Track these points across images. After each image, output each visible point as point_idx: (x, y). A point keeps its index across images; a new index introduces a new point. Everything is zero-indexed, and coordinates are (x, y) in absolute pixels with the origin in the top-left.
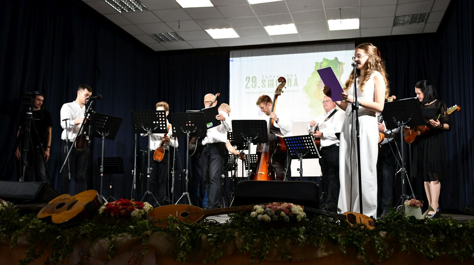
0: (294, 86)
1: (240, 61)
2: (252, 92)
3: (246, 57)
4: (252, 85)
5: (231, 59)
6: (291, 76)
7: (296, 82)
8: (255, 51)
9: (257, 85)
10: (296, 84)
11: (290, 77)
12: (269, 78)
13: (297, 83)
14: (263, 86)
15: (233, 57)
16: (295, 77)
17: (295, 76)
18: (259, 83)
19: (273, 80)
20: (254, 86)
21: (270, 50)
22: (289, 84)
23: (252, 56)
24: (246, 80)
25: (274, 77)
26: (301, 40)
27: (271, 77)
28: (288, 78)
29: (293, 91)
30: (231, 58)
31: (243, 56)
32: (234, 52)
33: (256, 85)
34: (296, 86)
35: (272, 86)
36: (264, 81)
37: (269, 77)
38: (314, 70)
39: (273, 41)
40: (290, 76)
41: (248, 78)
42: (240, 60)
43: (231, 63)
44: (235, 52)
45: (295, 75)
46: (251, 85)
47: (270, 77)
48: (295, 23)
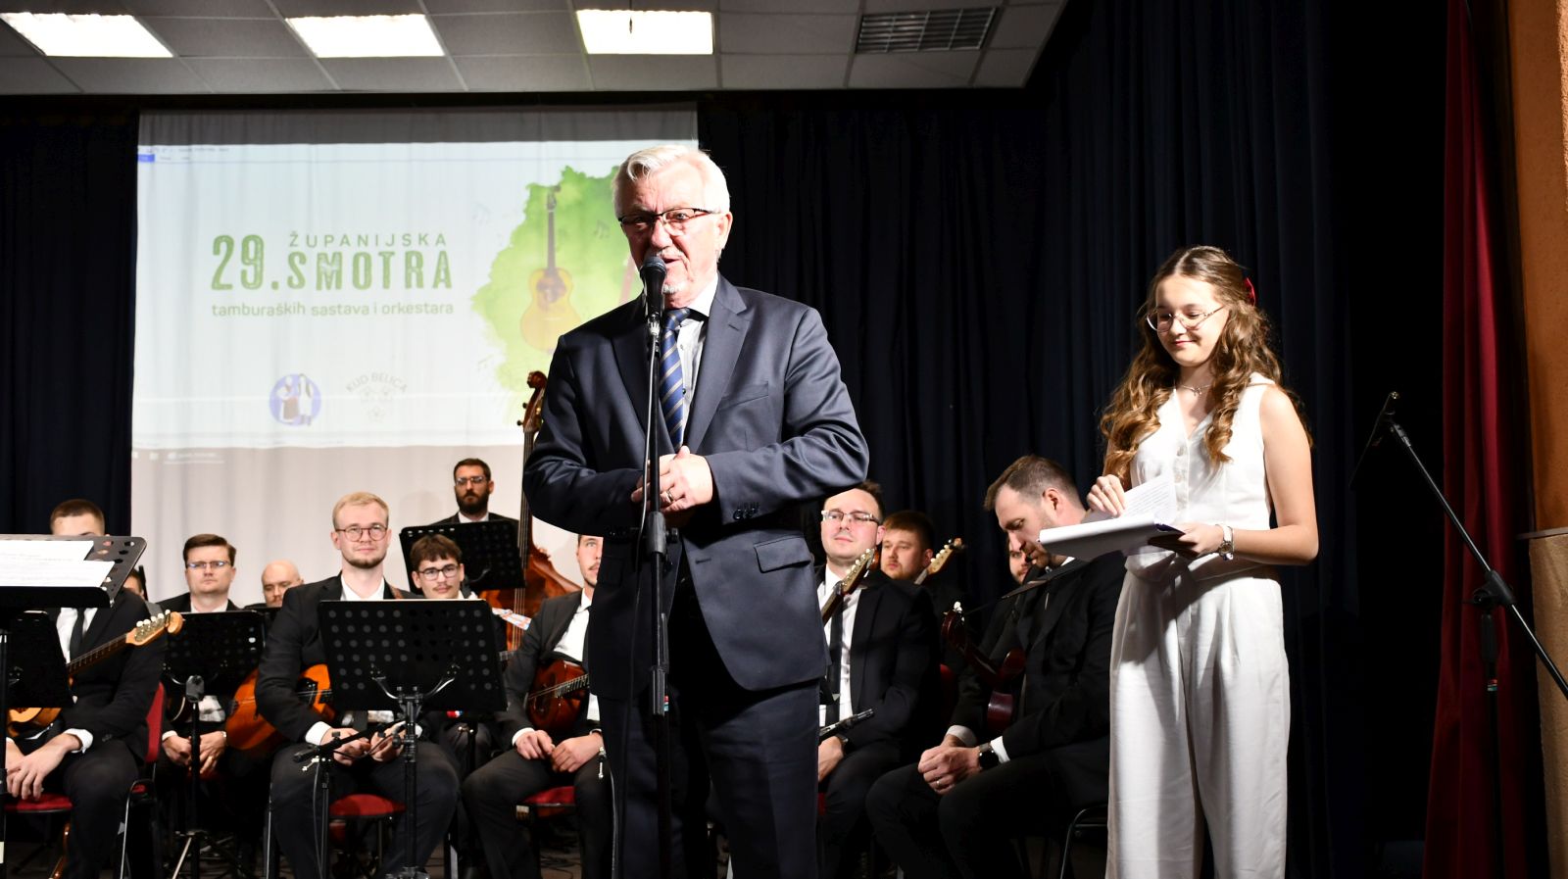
0: (435, 285)
1: (189, 161)
2: (244, 307)
3: (217, 148)
4: (244, 273)
5: (143, 150)
6: (422, 239)
7: (443, 266)
8: (256, 119)
9: (264, 273)
10: (442, 275)
11: (415, 246)
12: (320, 248)
13: (447, 271)
14: (296, 281)
15: (152, 142)
16: (441, 247)
17: (441, 240)
18: (275, 266)
19: (340, 254)
20: (250, 278)
21: (326, 118)
22: (414, 276)
23: (245, 139)
24: (216, 251)
25: (345, 240)
26: (463, 85)
27: (328, 239)
28: (409, 249)
29: (429, 309)
30: (144, 144)
31: (202, 141)
32: (157, 117)
33: (259, 276)
34: (441, 285)
35: (333, 285)
36: (297, 259)
37: (320, 241)
38: (522, 218)
39: (334, 85)
40: (415, 239)
41: (223, 243)
42: (188, 158)
43: (143, 169)
44: (165, 120)
45: (441, 236)
46: (239, 275)
47: (326, 242)
48: (430, 12)
